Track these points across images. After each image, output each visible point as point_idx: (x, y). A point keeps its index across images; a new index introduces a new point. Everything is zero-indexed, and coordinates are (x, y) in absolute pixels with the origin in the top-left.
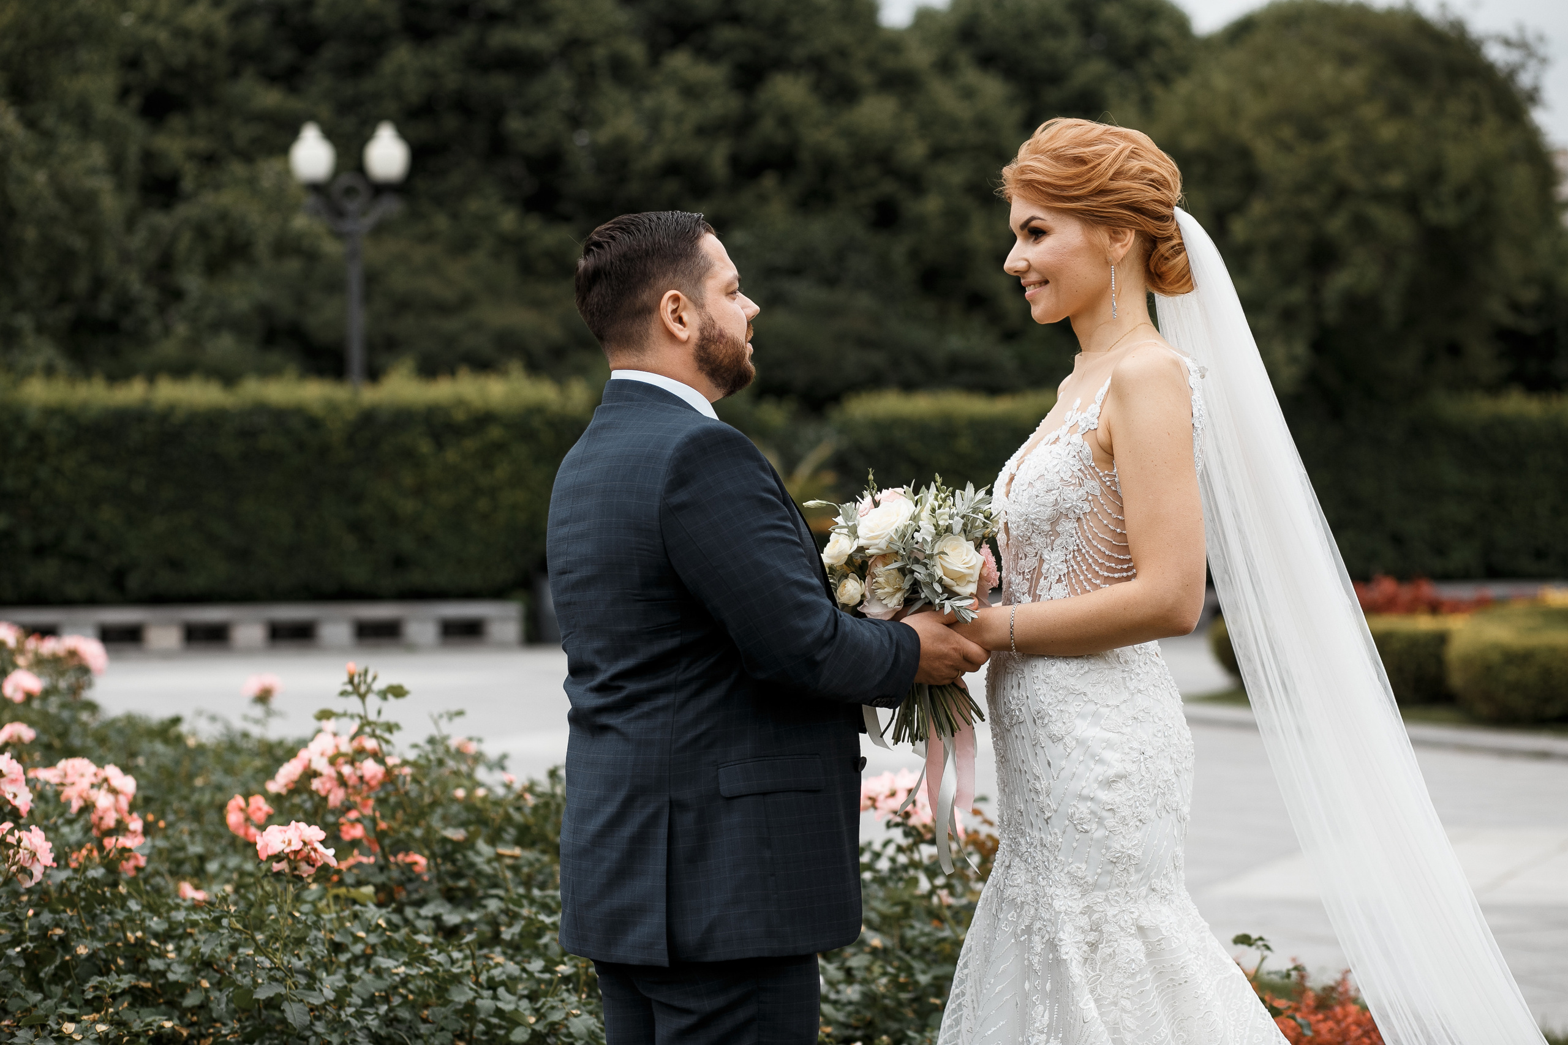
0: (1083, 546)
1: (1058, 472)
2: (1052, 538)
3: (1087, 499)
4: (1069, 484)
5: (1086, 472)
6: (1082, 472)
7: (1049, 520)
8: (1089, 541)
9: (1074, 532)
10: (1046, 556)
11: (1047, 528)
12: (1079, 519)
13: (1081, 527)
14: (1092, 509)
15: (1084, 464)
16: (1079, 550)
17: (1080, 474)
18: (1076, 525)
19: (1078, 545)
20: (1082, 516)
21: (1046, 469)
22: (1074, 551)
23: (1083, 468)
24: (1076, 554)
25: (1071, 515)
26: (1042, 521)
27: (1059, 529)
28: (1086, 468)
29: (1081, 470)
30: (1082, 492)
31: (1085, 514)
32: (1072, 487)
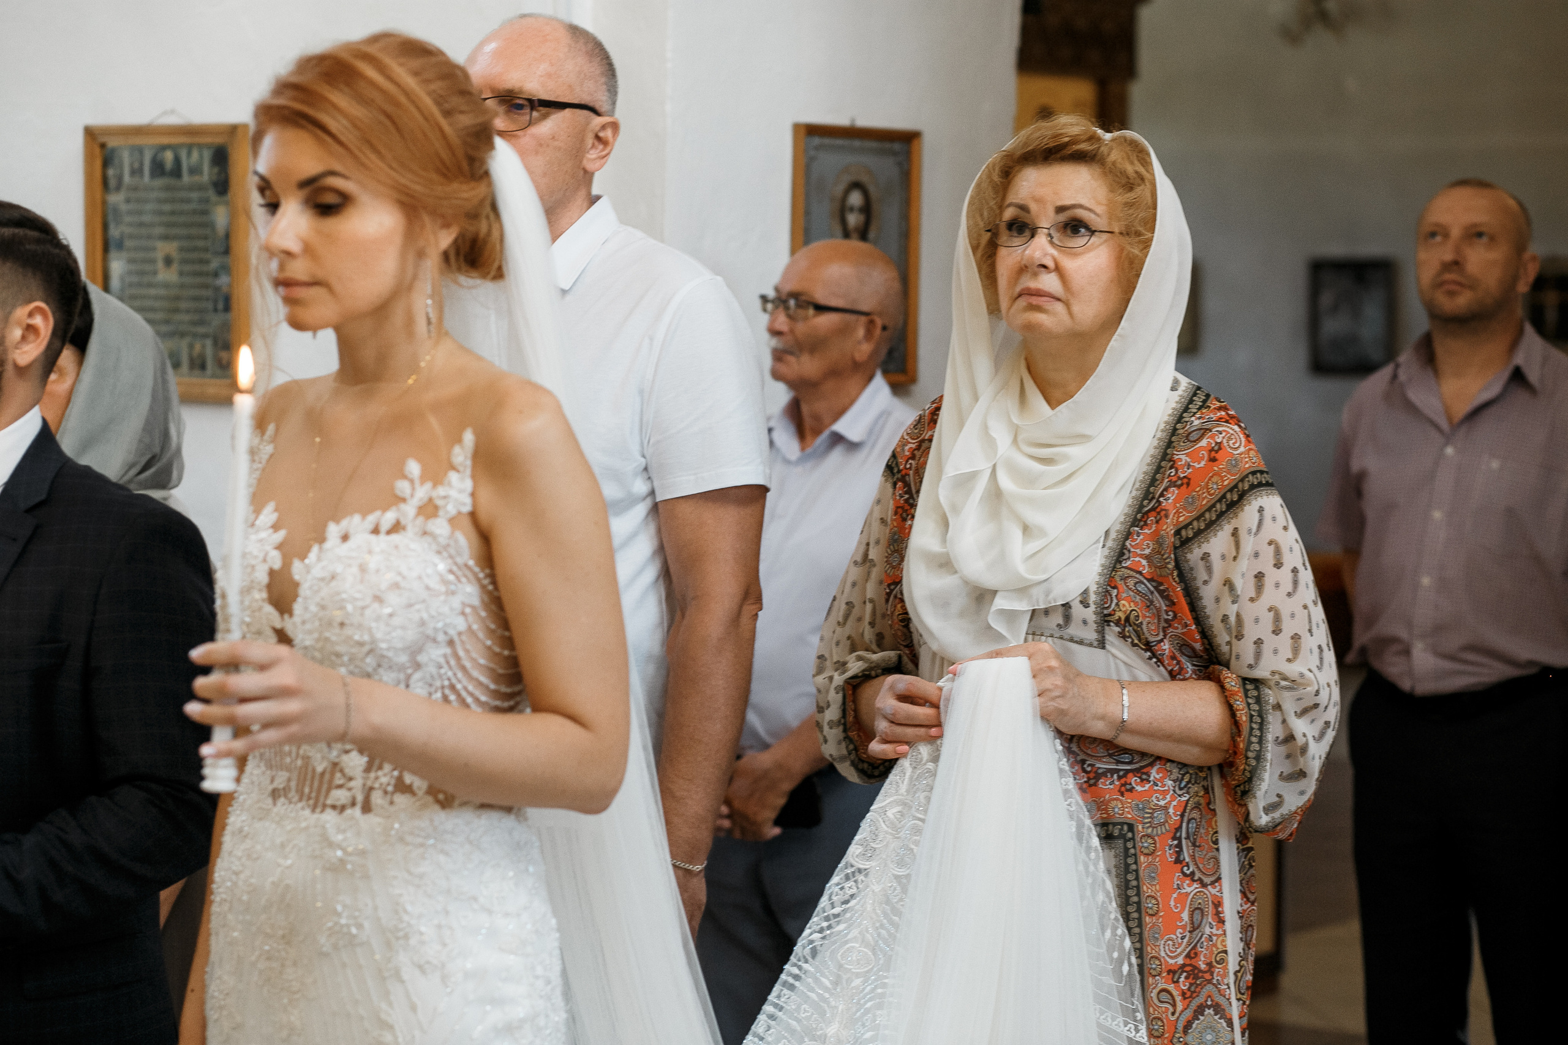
0: (458, 679)
1: (420, 578)
2: (409, 671)
4: (437, 594)
5: (459, 573)
6: (454, 574)
7: (408, 647)
8: (466, 672)
9: (444, 660)
11: (402, 659)
12: (451, 643)
13: (455, 652)
14: (470, 628)
15: (456, 564)
16: (452, 687)
17: (451, 577)
18: (448, 651)
19: (449, 679)
20: (456, 638)
21: (400, 574)
22: (443, 687)
23: (455, 568)
24: (447, 692)
25: (441, 637)
27: (422, 658)
28: (459, 568)
29: (451, 572)
30: (456, 602)
31: (460, 634)
32: (442, 598)
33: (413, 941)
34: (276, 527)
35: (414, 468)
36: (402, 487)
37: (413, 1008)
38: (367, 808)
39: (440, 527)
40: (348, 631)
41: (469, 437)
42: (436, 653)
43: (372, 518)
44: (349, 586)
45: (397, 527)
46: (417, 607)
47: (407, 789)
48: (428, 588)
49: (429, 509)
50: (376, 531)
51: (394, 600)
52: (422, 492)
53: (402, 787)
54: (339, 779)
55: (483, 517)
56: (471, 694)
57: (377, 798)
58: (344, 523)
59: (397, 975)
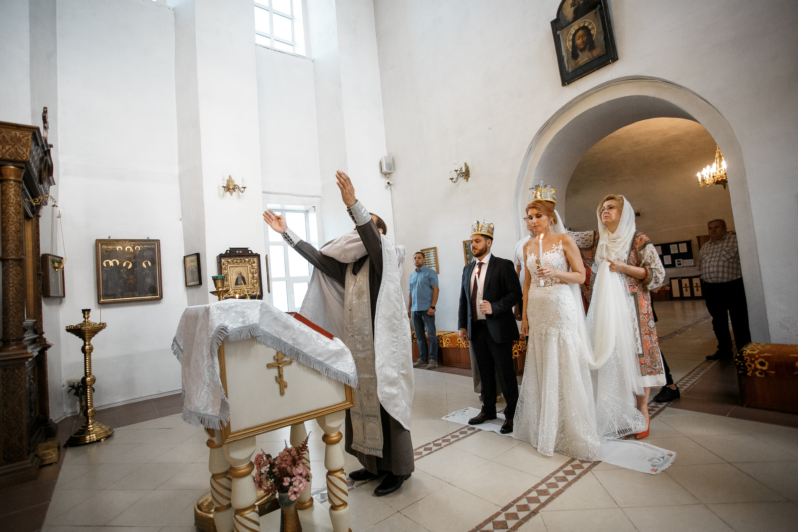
33: (561, 300)
34: (535, 255)
35: (554, 245)
36: (553, 247)
37: (561, 309)
38: (552, 286)
39: (559, 251)
40: (549, 264)
41: (561, 241)
42: (560, 266)
43: (550, 252)
44: (549, 259)
45: (553, 252)
47: (557, 283)
49: (557, 249)
50: (551, 253)
51: (555, 260)
52: (556, 248)
53: (556, 283)
54: (547, 283)
55: (565, 249)
57: (553, 284)
58: (545, 253)
59: (559, 305)
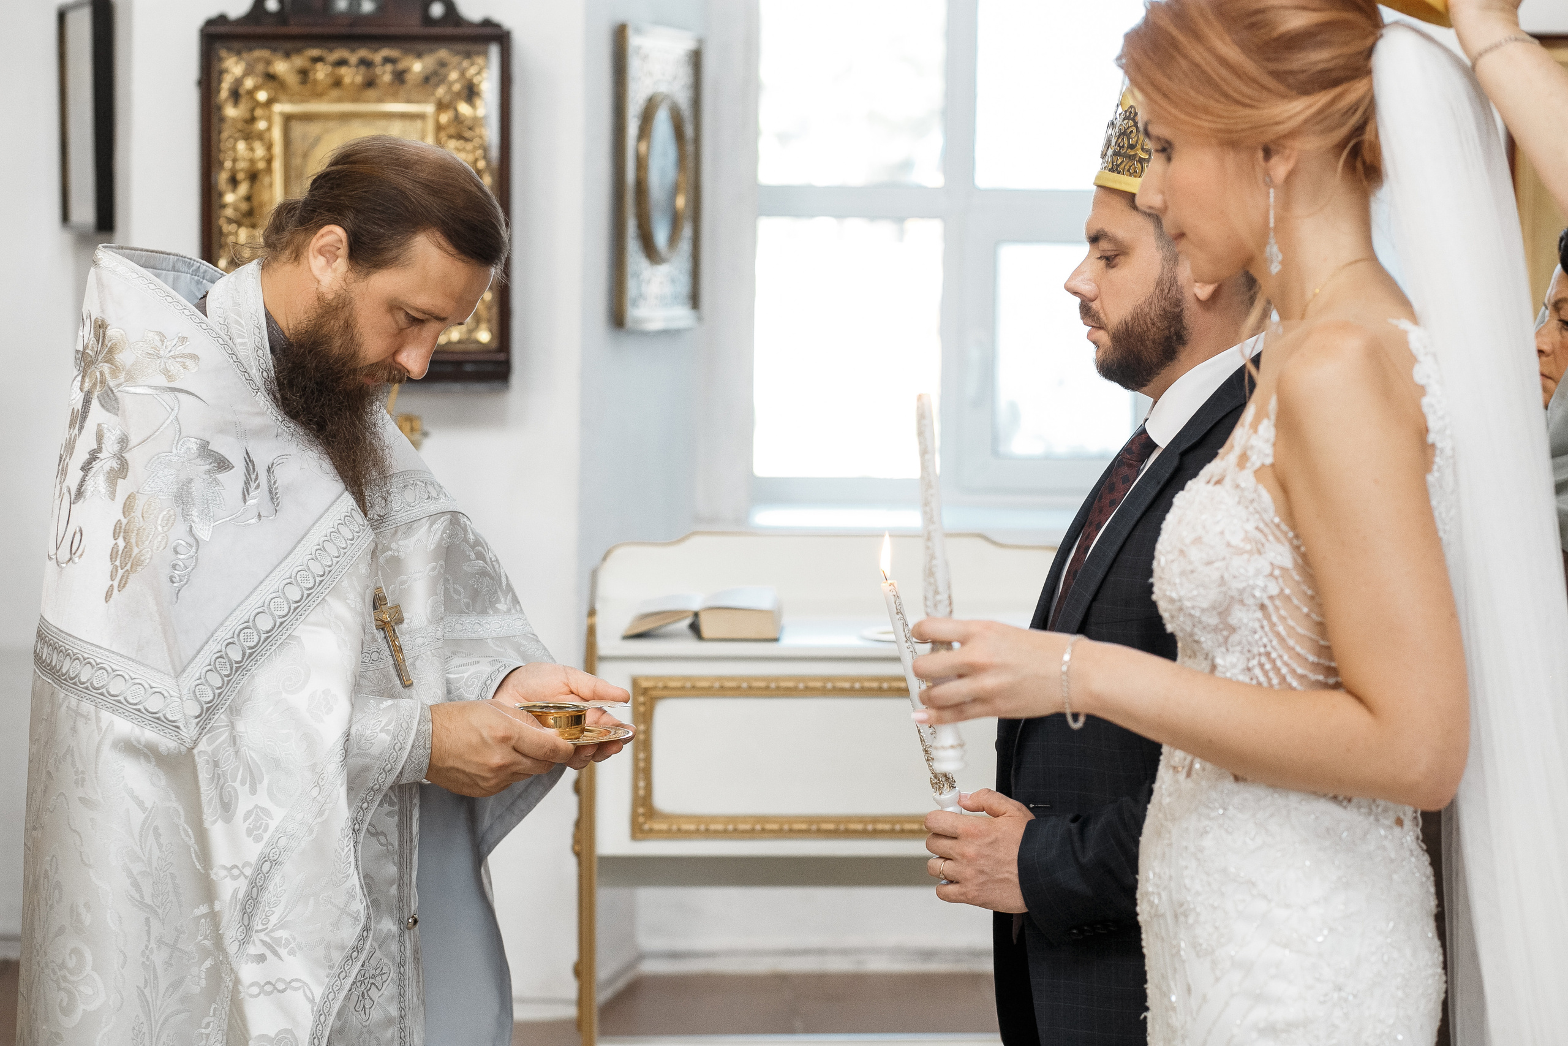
0: (1273, 647)
1: (1222, 533)
2: (1224, 633)
3: (1271, 575)
4: (1240, 552)
5: (1266, 530)
6: (1261, 531)
7: (1214, 608)
8: (1282, 640)
9: (1257, 625)
10: (1219, 661)
11: (1213, 620)
12: (1263, 607)
13: (1268, 617)
14: (1282, 590)
15: (1263, 520)
16: (1268, 654)
17: (1259, 536)
18: (1261, 616)
19: (1264, 646)
20: (1267, 602)
21: (1204, 527)
22: (1259, 654)
23: (1262, 526)
24: (1264, 659)
25: (1250, 601)
26: (1203, 610)
27: (1233, 620)
28: (1267, 525)
29: (1257, 528)
30: (1262, 563)
31: (1271, 598)
32: (1246, 556)
39: (1246, 480)
42: (1248, 617)
44: (1167, 537)
45: (1222, 478)
46: (1217, 565)
48: (1229, 545)
49: (1243, 459)
50: (1209, 481)
51: (1196, 556)
52: (1244, 441)
55: (1285, 471)
56: (1286, 664)
